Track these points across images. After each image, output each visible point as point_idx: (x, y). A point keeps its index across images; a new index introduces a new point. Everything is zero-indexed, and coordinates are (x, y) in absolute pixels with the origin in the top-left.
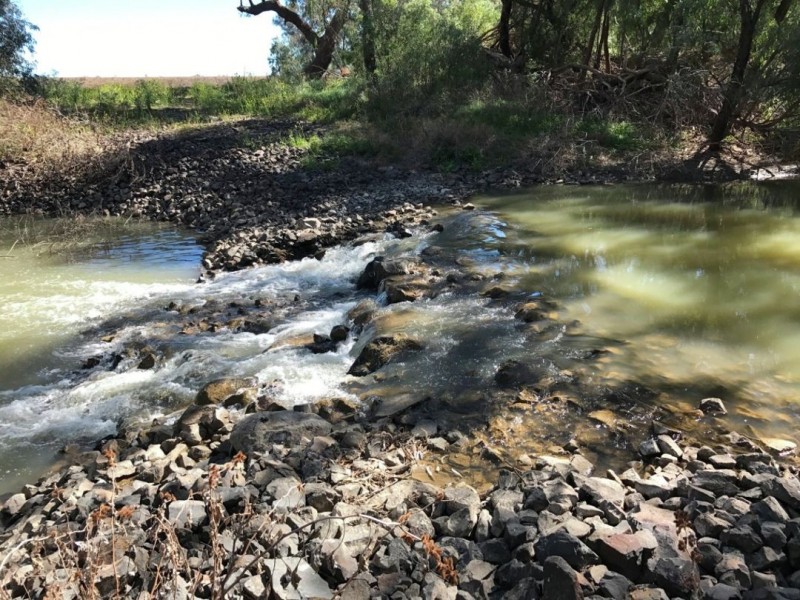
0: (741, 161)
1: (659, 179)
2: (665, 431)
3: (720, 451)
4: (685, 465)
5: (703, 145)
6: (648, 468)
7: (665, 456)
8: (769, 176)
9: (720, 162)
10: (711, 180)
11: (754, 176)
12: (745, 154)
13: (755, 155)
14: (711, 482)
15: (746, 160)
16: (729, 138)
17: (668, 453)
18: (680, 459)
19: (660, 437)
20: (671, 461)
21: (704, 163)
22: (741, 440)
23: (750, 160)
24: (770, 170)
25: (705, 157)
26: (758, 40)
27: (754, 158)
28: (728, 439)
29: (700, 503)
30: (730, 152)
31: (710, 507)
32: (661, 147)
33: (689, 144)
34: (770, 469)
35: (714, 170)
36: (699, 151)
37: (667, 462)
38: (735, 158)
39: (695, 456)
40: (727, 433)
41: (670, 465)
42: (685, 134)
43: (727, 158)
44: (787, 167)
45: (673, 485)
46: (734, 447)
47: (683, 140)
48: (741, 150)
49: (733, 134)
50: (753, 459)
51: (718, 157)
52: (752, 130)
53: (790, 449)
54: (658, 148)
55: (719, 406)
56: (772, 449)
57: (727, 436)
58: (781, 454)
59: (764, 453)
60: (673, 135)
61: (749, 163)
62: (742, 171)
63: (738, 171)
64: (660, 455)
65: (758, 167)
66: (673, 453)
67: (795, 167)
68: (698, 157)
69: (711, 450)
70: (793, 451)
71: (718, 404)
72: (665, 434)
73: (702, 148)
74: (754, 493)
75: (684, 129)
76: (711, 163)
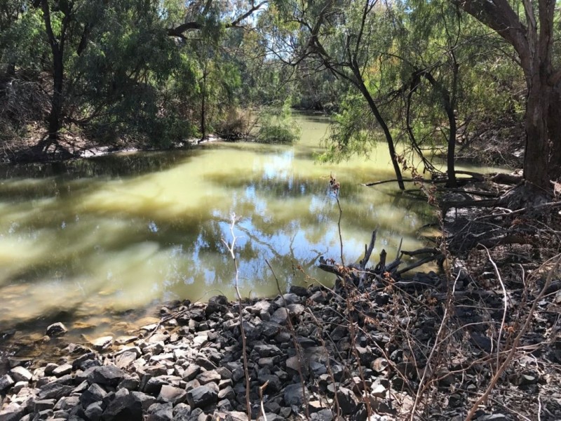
0: (73, 145)
1: (14, 162)
2: (19, 363)
3: (61, 362)
4: (35, 384)
5: (45, 135)
6: (6, 400)
7: (18, 384)
8: (92, 154)
9: (58, 147)
10: (54, 159)
11: (83, 155)
12: (75, 140)
13: (81, 140)
14: (52, 391)
15: (76, 144)
16: (63, 130)
17: (21, 380)
18: (31, 381)
19: (12, 370)
20: (23, 386)
21: (47, 148)
22: (76, 348)
23: (79, 144)
24: (92, 150)
25: (48, 143)
26: (67, 65)
27: (81, 142)
28: (68, 350)
29: (42, 413)
30: (65, 140)
31: (50, 412)
32: (11, 138)
33: (34, 135)
34: (94, 362)
35: (54, 152)
36: (42, 139)
37: (20, 388)
38: (69, 143)
39: (43, 374)
40: (67, 346)
41: (22, 390)
42: (29, 127)
43: (63, 144)
44: (102, 148)
45: (24, 406)
46: (72, 356)
47: (29, 132)
48: (72, 138)
49: (65, 127)
50: (84, 359)
51: (57, 143)
52: (76, 124)
53: (108, 342)
54: (9, 138)
55: (61, 328)
56: (97, 346)
57: (67, 348)
58: (104, 347)
59: (92, 351)
60: (20, 128)
61: (78, 147)
62: (74, 152)
63: (72, 152)
64: (13, 385)
65: (84, 149)
66: (24, 379)
67: (107, 148)
68: (42, 143)
69: (55, 364)
70: (111, 342)
71: (59, 327)
72: (18, 365)
73: (44, 137)
74: (83, 385)
75: (27, 124)
76: (52, 148)
